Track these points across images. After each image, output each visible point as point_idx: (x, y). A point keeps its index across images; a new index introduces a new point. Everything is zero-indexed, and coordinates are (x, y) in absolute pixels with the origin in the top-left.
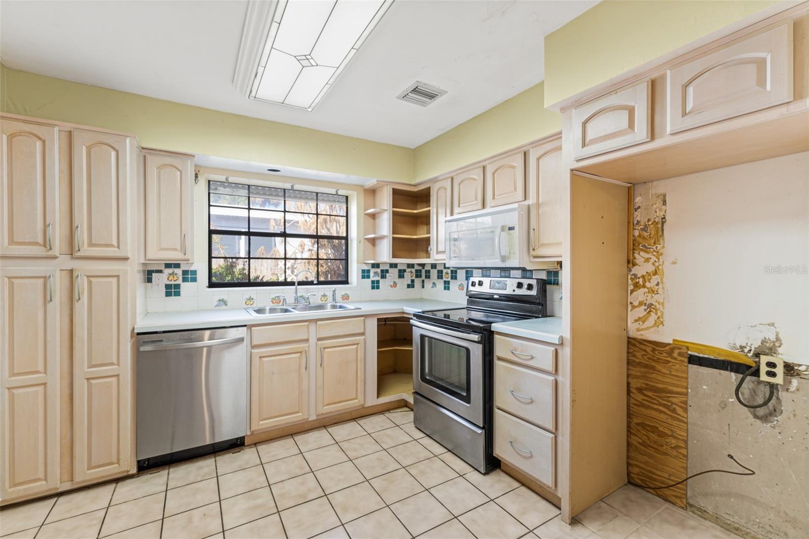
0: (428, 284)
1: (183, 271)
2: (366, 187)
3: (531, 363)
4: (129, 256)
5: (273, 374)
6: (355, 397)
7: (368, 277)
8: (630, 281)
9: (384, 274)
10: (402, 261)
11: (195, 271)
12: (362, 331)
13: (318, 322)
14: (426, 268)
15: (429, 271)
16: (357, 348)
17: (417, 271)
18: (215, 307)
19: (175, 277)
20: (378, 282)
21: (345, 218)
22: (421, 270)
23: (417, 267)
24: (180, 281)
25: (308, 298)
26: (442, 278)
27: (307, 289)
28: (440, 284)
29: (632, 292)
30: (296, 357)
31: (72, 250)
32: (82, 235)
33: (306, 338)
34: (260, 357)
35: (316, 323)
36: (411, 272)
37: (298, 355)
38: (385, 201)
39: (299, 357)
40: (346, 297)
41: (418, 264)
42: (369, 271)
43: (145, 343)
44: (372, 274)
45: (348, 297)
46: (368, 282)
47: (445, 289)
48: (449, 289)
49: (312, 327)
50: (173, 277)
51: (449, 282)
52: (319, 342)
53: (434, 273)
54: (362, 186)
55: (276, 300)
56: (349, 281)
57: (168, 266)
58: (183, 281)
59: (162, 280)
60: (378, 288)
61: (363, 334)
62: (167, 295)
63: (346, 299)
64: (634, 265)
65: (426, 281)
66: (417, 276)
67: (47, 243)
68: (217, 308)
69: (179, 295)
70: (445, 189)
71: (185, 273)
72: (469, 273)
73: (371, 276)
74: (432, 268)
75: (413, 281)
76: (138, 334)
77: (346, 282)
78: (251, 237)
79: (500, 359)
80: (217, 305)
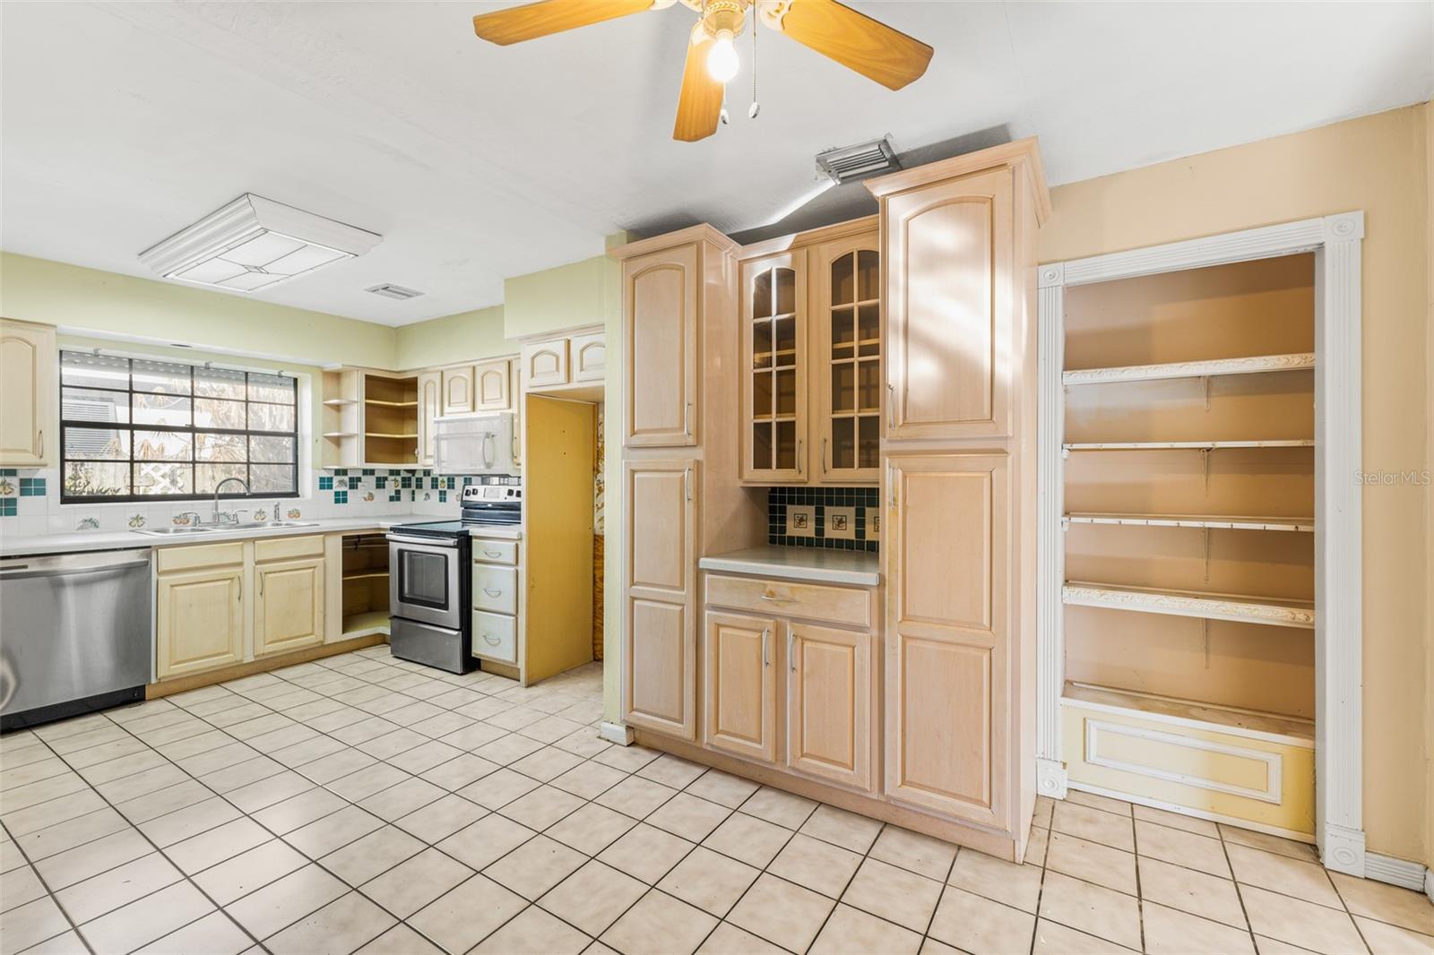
0: (420, 495)
1: (21, 480)
2: (325, 370)
3: (499, 560)
5: (191, 606)
6: (310, 631)
7: (330, 487)
8: (596, 487)
9: (354, 483)
10: (382, 467)
11: (42, 480)
12: (321, 551)
13: (256, 542)
14: (417, 476)
15: (421, 479)
16: (313, 572)
17: (404, 479)
18: (78, 529)
19: (7, 488)
20: (345, 493)
21: (293, 408)
22: (410, 479)
23: (404, 475)
24: (16, 494)
25: (235, 515)
26: (437, 488)
27: (232, 503)
28: (435, 495)
29: (598, 495)
30: (225, 585)
33: (240, 560)
34: (172, 586)
35: (254, 542)
36: (396, 481)
37: (229, 582)
38: (355, 391)
39: (229, 584)
40: (295, 514)
41: (405, 470)
42: (330, 479)
44: (335, 483)
45: (299, 514)
46: (330, 494)
47: (441, 501)
48: (445, 501)
49: (249, 547)
50: (4, 489)
51: (445, 492)
52: (257, 566)
53: (427, 481)
54: (319, 367)
55: (182, 520)
56: (300, 493)
58: (22, 494)
60: (345, 501)
61: (322, 555)
63: (295, 516)
64: (598, 472)
65: (417, 491)
66: (404, 486)
68: (80, 531)
69: (15, 514)
70: (434, 383)
71: (25, 482)
72: (468, 481)
73: (334, 486)
74: (425, 475)
75: (398, 492)
77: (295, 494)
78: (135, 432)
79: (477, 562)
80: (82, 528)
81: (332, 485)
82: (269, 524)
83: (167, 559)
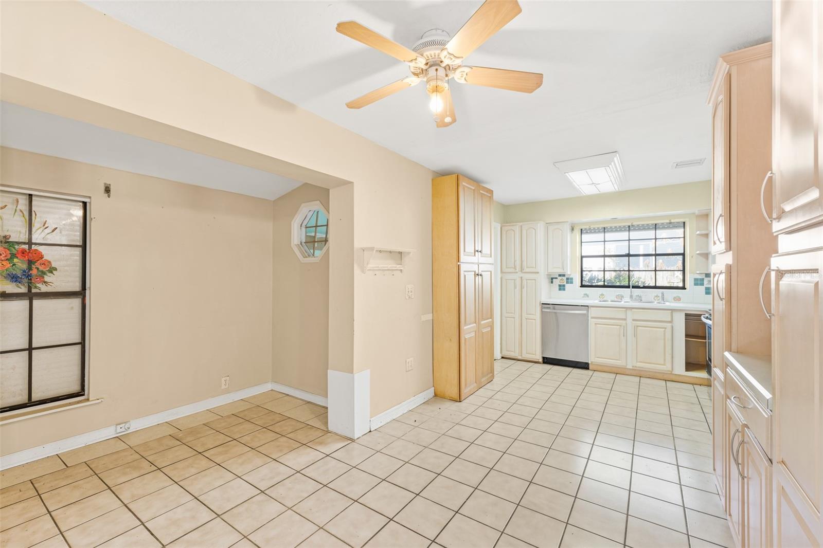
4: (539, 271)
6: (663, 364)
11: (572, 278)
12: (670, 320)
16: (664, 331)
19: (563, 281)
21: (683, 239)
24: (565, 283)
25: (642, 297)
27: (642, 291)
30: (617, 328)
31: (522, 269)
32: (525, 264)
34: (596, 324)
37: (619, 327)
40: (678, 299)
42: (702, 280)
43: (545, 308)
44: (705, 282)
45: (680, 299)
46: (702, 288)
49: (629, 312)
52: (634, 322)
54: (695, 214)
55: (618, 296)
56: (686, 287)
57: (560, 275)
58: (567, 283)
59: (557, 282)
61: (669, 322)
62: (559, 290)
67: (515, 268)
69: (565, 290)
71: (567, 279)
73: (705, 284)
76: (543, 304)
77: (682, 288)
80: (583, 297)
81: (703, 283)
82: (656, 302)
83: (593, 312)
